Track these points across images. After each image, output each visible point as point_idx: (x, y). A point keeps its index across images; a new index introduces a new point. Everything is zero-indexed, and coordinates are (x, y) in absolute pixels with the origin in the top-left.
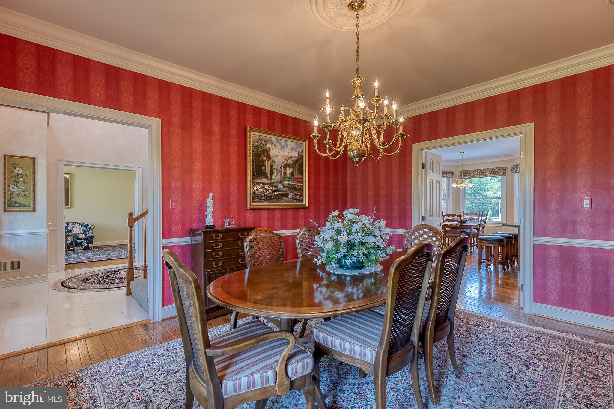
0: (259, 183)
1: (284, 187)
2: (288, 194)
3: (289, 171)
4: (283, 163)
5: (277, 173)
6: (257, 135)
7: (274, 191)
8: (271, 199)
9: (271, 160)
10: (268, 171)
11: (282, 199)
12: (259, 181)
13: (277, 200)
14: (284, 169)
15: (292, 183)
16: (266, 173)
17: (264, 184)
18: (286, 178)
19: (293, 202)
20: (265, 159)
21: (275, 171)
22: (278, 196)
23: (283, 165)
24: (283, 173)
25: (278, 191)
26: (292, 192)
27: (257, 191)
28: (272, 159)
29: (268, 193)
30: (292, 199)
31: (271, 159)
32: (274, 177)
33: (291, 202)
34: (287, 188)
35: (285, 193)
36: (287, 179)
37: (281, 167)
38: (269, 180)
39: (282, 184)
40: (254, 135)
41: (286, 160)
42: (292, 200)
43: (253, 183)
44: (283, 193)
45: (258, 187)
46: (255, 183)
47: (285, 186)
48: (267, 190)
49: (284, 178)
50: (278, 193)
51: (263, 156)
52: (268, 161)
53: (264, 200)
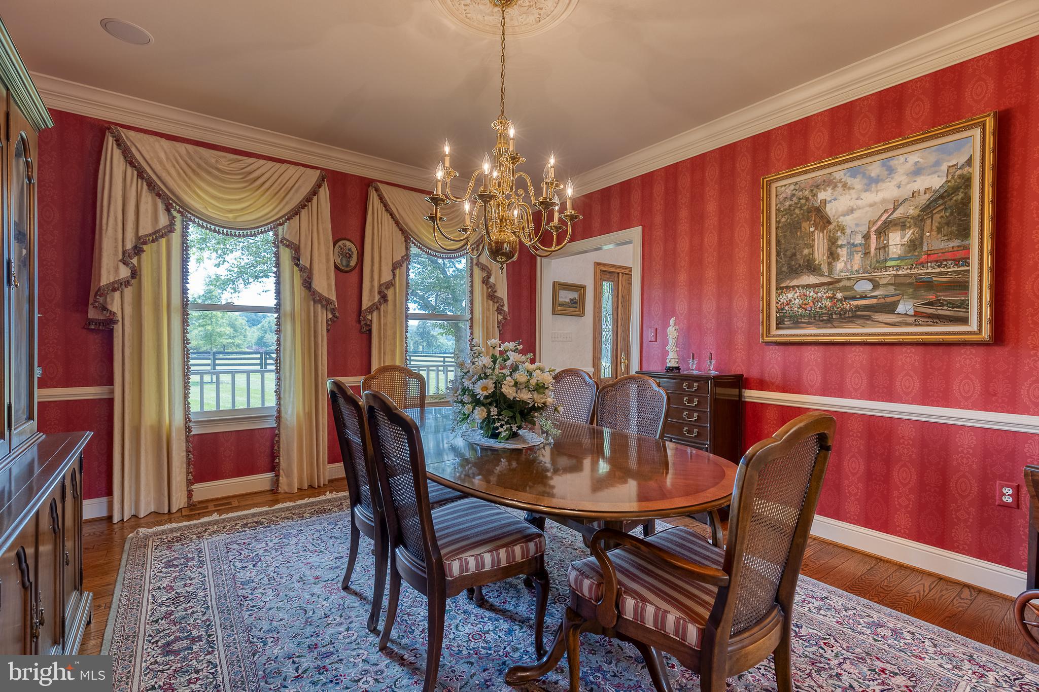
0: (793, 287)
1: (876, 286)
2: (895, 304)
3: (897, 240)
4: (875, 223)
5: (850, 255)
6: (790, 184)
7: (838, 300)
8: (828, 320)
9: (831, 227)
10: (820, 256)
11: (868, 320)
12: (795, 282)
13: (852, 322)
14: (878, 238)
15: (916, 271)
16: (813, 261)
17: (808, 286)
18: (886, 260)
19: (916, 325)
20: (812, 229)
21: (843, 252)
22: (856, 311)
23: (874, 228)
24: (873, 250)
25: (854, 298)
26: (914, 297)
27: (788, 304)
28: (834, 224)
29: (821, 307)
30: (915, 315)
31: (829, 223)
32: (839, 265)
33: (908, 324)
34: (892, 288)
35: (882, 301)
36: (889, 263)
37: (867, 237)
38: (822, 275)
39: (870, 280)
40: (782, 186)
41: (886, 211)
42: (911, 320)
43: (777, 289)
44: (874, 301)
45: (790, 296)
46: (782, 288)
47: (883, 281)
48: (817, 300)
49: (878, 262)
50: (855, 303)
51: (805, 225)
52: (822, 231)
53: (809, 323)
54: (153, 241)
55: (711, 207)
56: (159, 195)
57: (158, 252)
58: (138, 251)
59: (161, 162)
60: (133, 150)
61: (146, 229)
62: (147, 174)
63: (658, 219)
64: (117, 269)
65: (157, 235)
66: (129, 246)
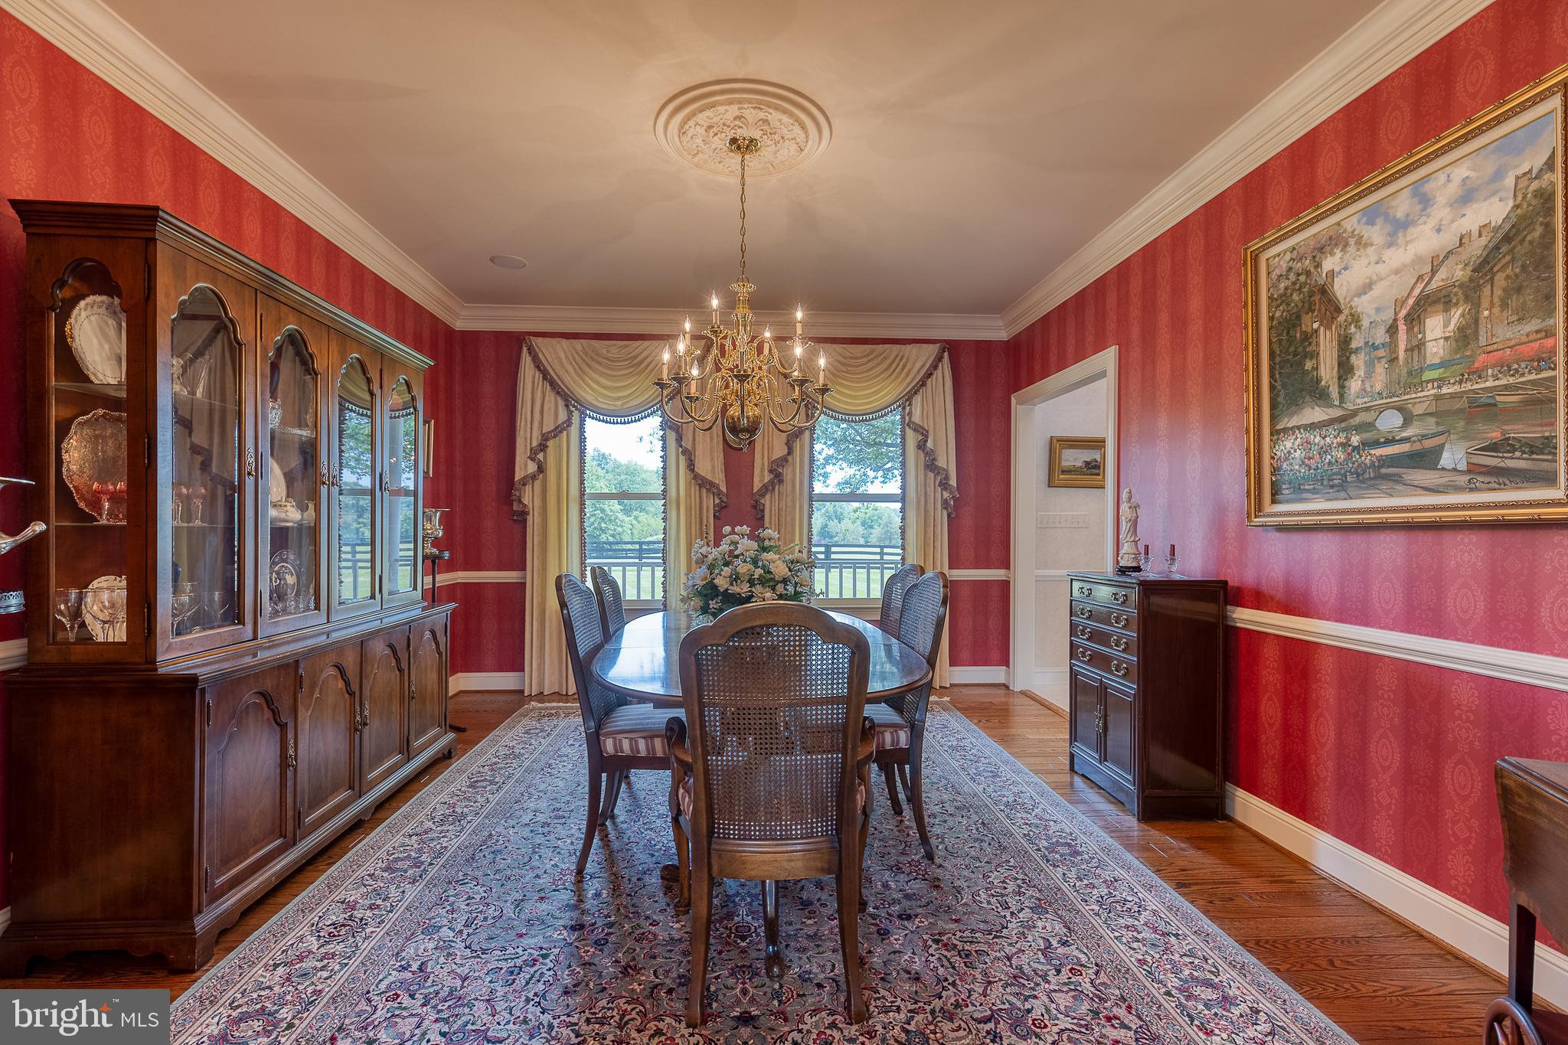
0: (1292, 428)
1: (1408, 420)
2: (1438, 451)
3: (1437, 328)
4: (1404, 302)
5: (1370, 365)
6: (1285, 252)
7: (1355, 448)
8: (1340, 485)
9: (1341, 318)
10: (1327, 371)
11: (1397, 482)
12: (1294, 421)
13: (1373, 487)
14: (1409, 330)
15: (1468, 386)
16: (1318, 381)
17: (1312, 427)
18: (1422, 370)
19: (1471, 490)
20: (1315, 326)
21: (1358, 361)
22: (1380, 467)
23: (1404, 312)
24: (1401, 354)
25: (1376, 444)
26: (1466, 437)
27: (1287, 459)
28: (1346, 312)
29: (1330, 463)
30: (1469, 471)
31: (1339, 310)
32: (1354, 385)
33: (1458, 489)
34: (1432, 420)
35: (1417, 446)
36: (1428, 375)
37: (1392, 330)
38: (1332, 406)
39: (1400, 409)
40: (1274, 257)
41: (1420, 278)
42: (1463, 480)
43: (1272, 434)
44: (1405, 448)
45: (1288, 444)
46: (1278, 432)
47: (1419, 410)
48: (1324, 451)
49: (1410, 373)
50: (1378, 452)
51: (1306, 319)
52: (1328, 327)
54: (554, 437)
55: (1195, 303)
56: (558, 393)
57: (560, 447)
58: (543, 447)
59: (561, 363)
60: (540, 355)
61: (549, 426)
62: (550, 375)
63: (1135, 332)
64: (526, 465)
65: (558, 431)
66: (535, 444)
